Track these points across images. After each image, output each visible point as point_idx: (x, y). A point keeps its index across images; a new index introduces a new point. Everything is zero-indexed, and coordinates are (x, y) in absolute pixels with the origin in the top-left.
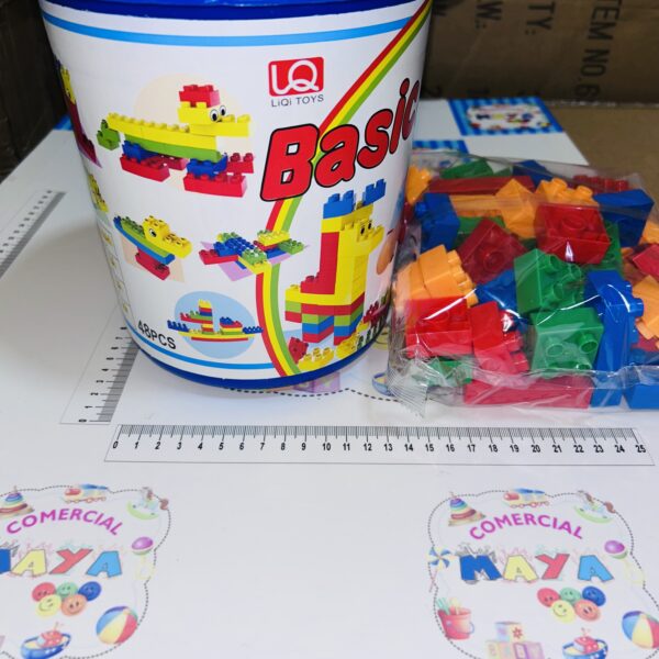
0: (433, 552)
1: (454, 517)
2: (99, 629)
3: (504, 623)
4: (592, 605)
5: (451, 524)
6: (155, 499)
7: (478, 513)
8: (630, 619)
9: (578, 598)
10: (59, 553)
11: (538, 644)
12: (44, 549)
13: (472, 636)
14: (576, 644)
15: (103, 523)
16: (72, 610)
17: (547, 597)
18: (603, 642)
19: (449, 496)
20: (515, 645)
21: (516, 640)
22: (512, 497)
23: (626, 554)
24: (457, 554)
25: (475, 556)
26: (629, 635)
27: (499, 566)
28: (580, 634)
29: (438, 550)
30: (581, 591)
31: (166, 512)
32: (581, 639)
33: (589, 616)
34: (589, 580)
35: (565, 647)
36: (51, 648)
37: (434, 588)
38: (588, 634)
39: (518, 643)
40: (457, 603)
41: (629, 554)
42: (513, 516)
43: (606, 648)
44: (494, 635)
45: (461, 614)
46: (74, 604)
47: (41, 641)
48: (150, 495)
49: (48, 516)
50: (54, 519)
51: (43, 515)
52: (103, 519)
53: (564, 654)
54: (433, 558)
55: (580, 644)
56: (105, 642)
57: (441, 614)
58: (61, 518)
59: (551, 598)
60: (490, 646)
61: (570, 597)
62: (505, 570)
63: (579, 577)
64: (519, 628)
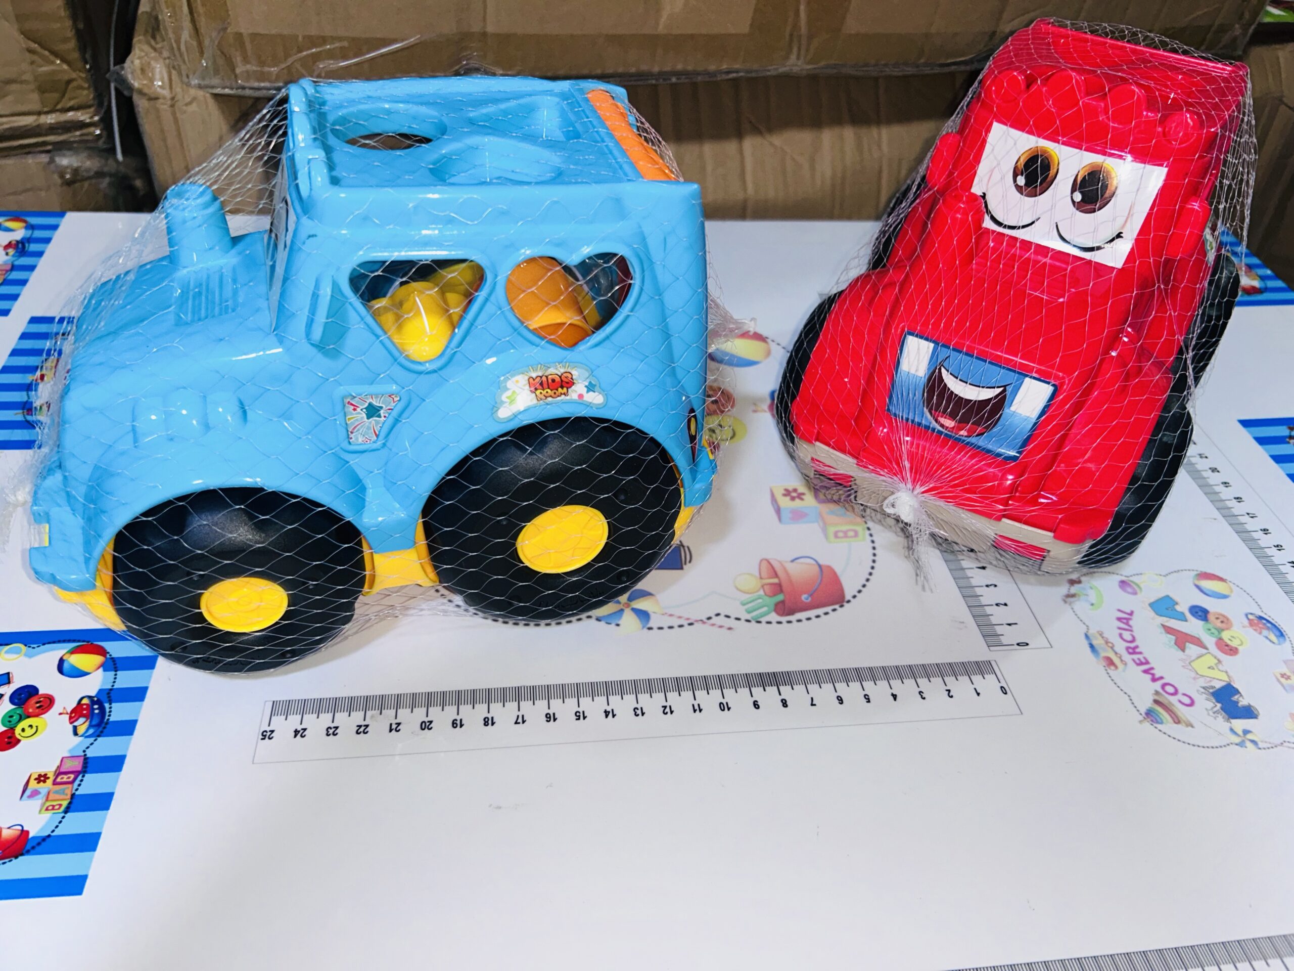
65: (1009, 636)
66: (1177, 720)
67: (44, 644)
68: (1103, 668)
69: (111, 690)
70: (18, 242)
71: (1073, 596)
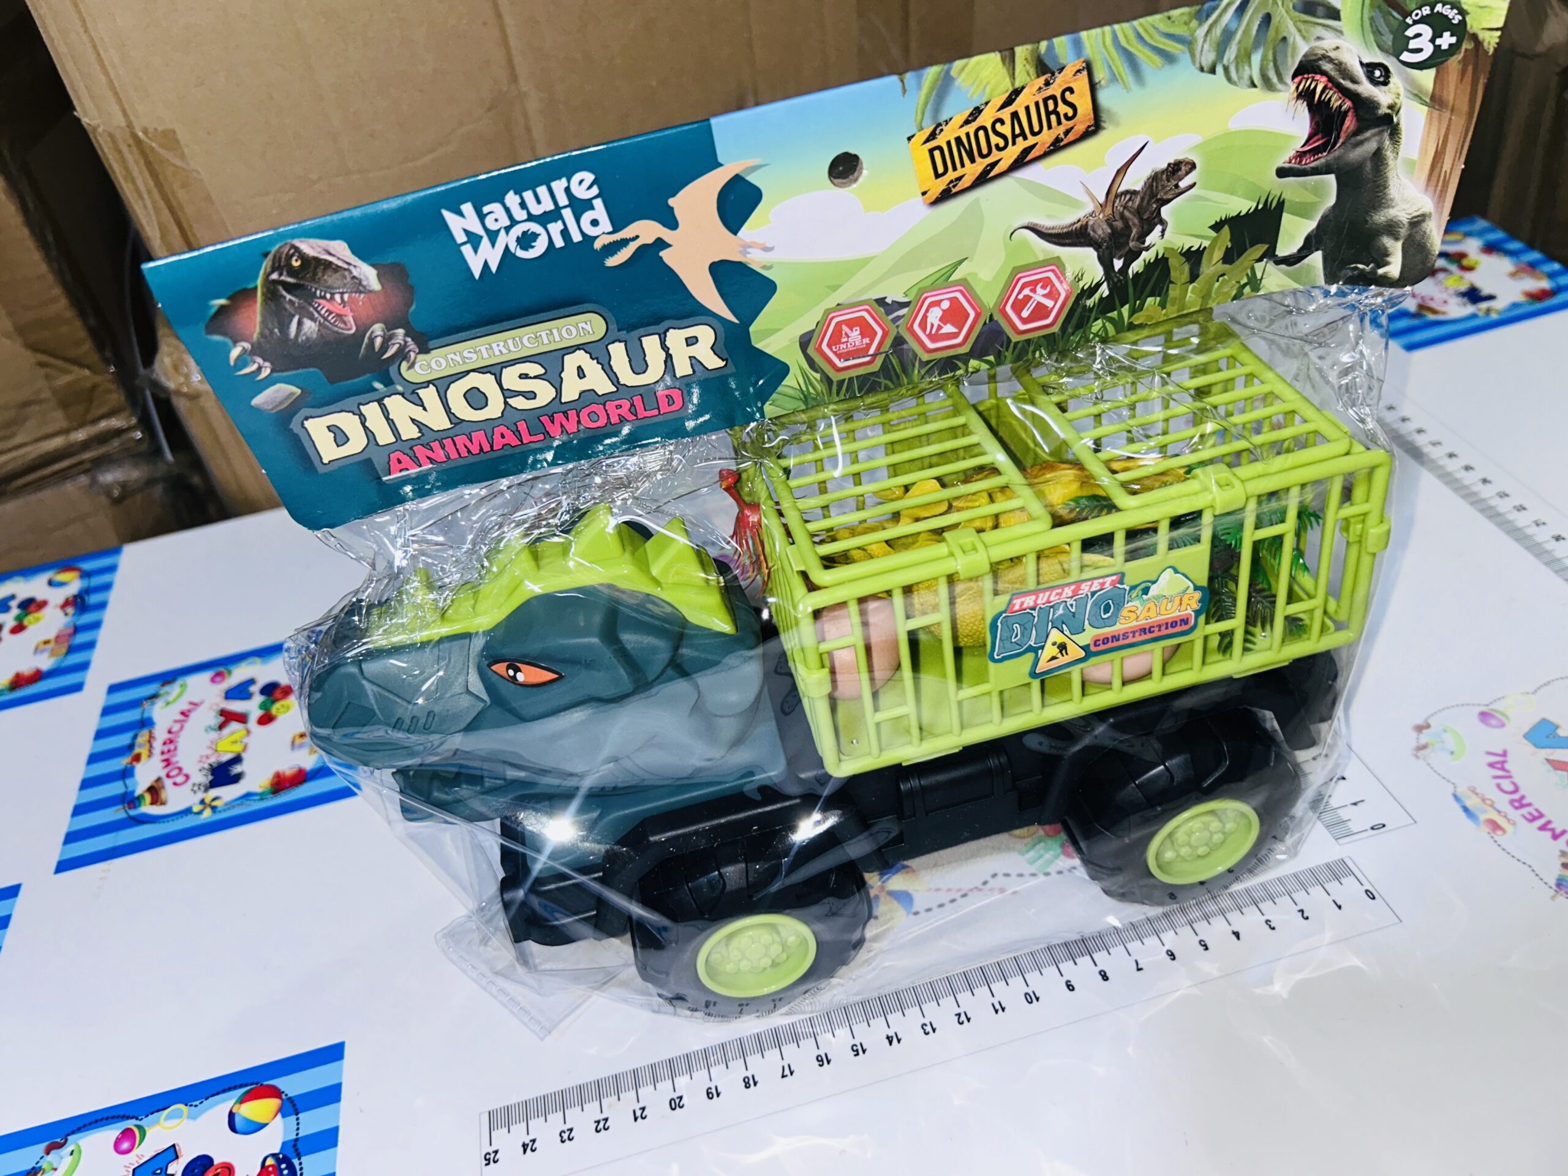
65: (1359, 820)
67: (207, 1099)
68: (1488, 837)
69: (296, 1140)
70: (75, 597)
71: (1424, 747)
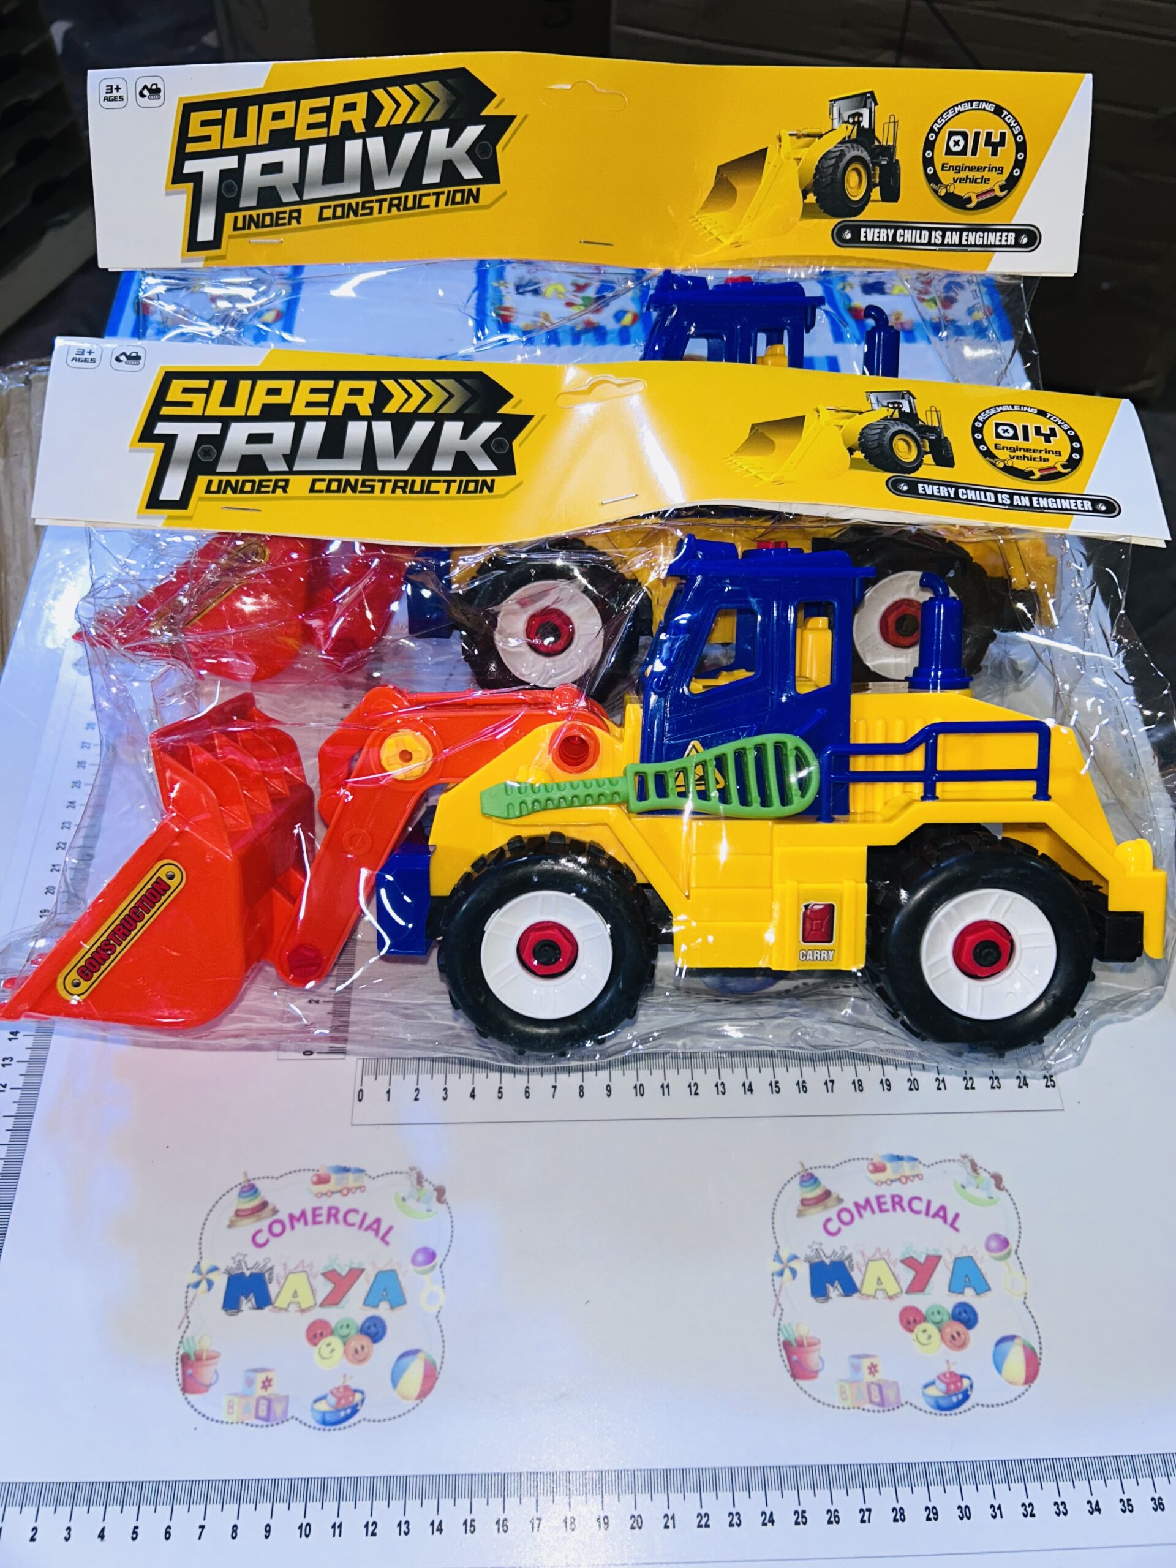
0: (777, 1257)
1: (804, 1202)
2: (395, 1382)
3: (859, 1357)
4: (960, 1328)
5: (800, 1214)
6: (428, 1188)
7: (834, 1196)
8: (1004, 1346)
9: (946, 1318)
10: (324, 1274)
11: (896, 1383)
12: (303, 1269)
13: (821, 1374)
14: (938, 1382)
15: (369, 1227)
16: (358, 1356)
17: (911, 1319)
18: (969, 1378)
19: (800, 1169)
20: (869, 1385)
21: (870, 1378)
22: (878, 1169)
23: (1009, 1254)
24: (807, 1260)
25: (828, 1261)
26: (999, 1368)
27: (856, 1276)
28: (944, 1369)
29: (784, 1255)
30: (950, 1310)
31: (444, 1206)
32: (944, 1375)
33: (957, 1343)
34: (962, 1293)
35: (926, 1386)
36: (345, 1409)
37: (778, 1309)
38: (954, 1369)
39: (872, 1383)
40: (804, 1331)
41: (1013, 1253)
42: (878, 1198)
43: (971, 1386)
44: (846, 1372)
45: (810, 1345)
46: (359, 1349)
47: (332, 1400)
48: (420, 1180)
49: (298, 1220)
50: (306, 1223)
51: (291, 1217)
52: (367, 1222)
53: (924, 1395)
54: (777, 1267)
55: (943, 1382)
56: (404, 1397)
57: (786, 1345)
58: (315, 1223)
59: (915, 1321)
60: (841, 1387)
61: (937, 1318)
62: (862, 1283)
63: (950, 1290)
64: (875, 1363)
65: (375, 1087)
66: (239, 1214)
68: (316, 1168)
